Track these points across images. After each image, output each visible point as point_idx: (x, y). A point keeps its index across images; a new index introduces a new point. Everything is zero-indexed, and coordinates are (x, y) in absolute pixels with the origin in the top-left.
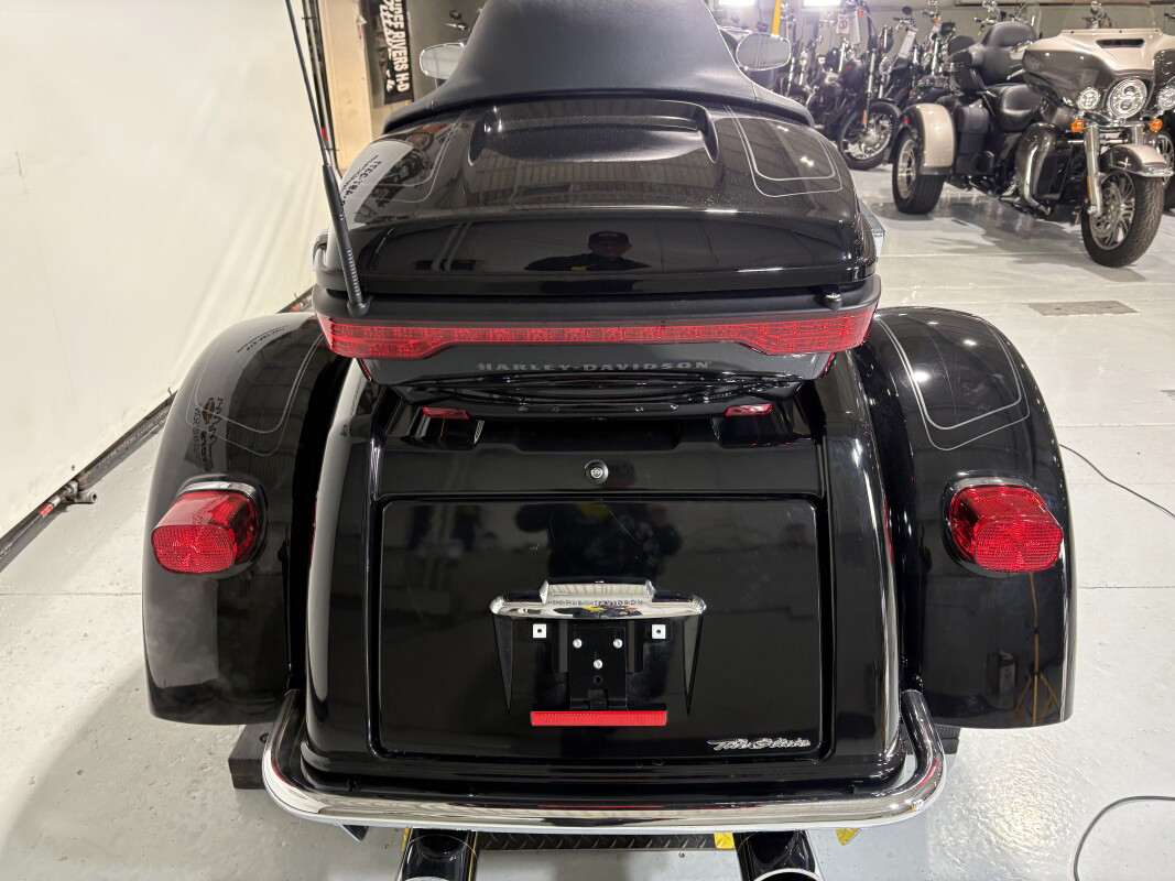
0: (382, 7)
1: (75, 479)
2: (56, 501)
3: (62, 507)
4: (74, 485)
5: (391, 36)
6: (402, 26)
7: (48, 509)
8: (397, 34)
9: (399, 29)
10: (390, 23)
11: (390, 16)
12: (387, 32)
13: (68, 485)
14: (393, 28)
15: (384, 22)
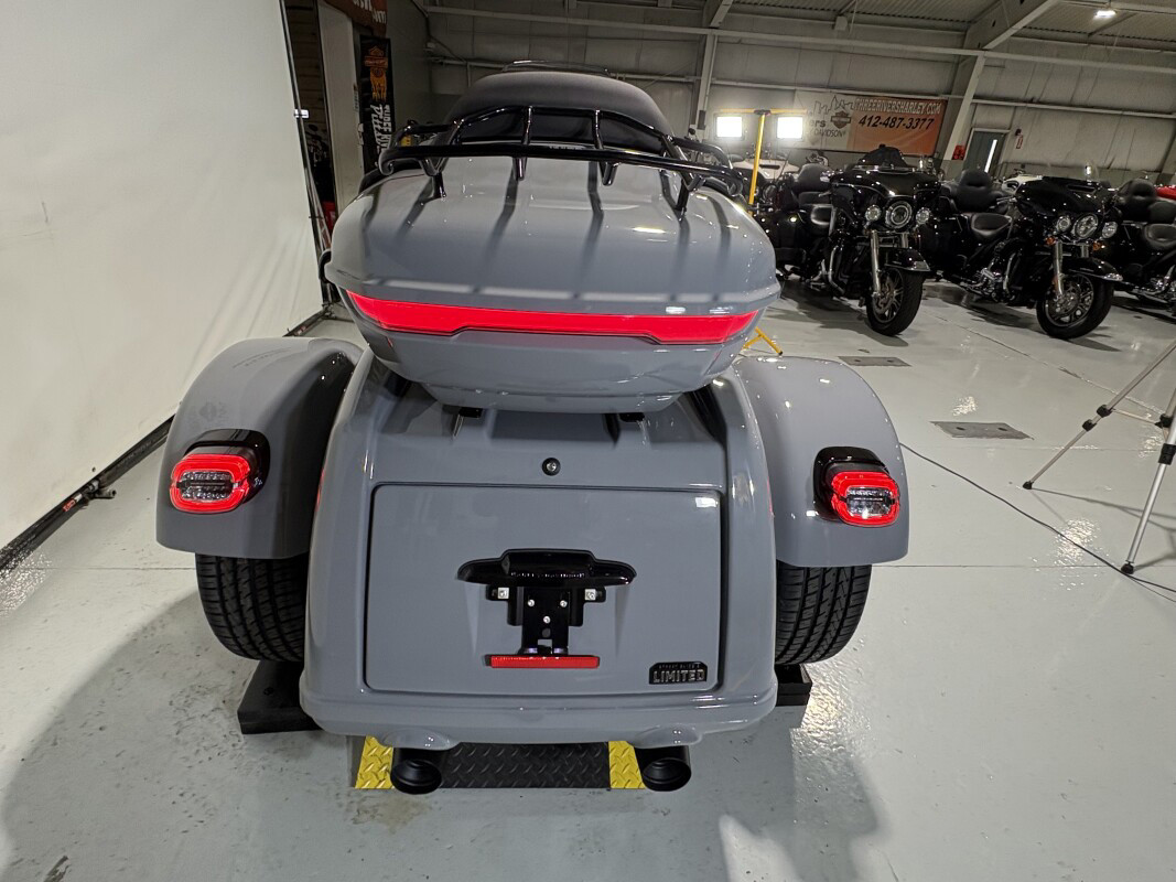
0: (373, 115)
1: (96, 478)
2: (78, 497)
3: (83, 502)
4: (95, 484)
5: (380, 137)
6: (390, 130)
7: (70, 504)
8: (386, 136)
9: (388, 133)
10: (379, 127)
11: (378, 121)
12: (377, 134)
13: (89, 483)
14: (382, 131)
15: (375, 126)
